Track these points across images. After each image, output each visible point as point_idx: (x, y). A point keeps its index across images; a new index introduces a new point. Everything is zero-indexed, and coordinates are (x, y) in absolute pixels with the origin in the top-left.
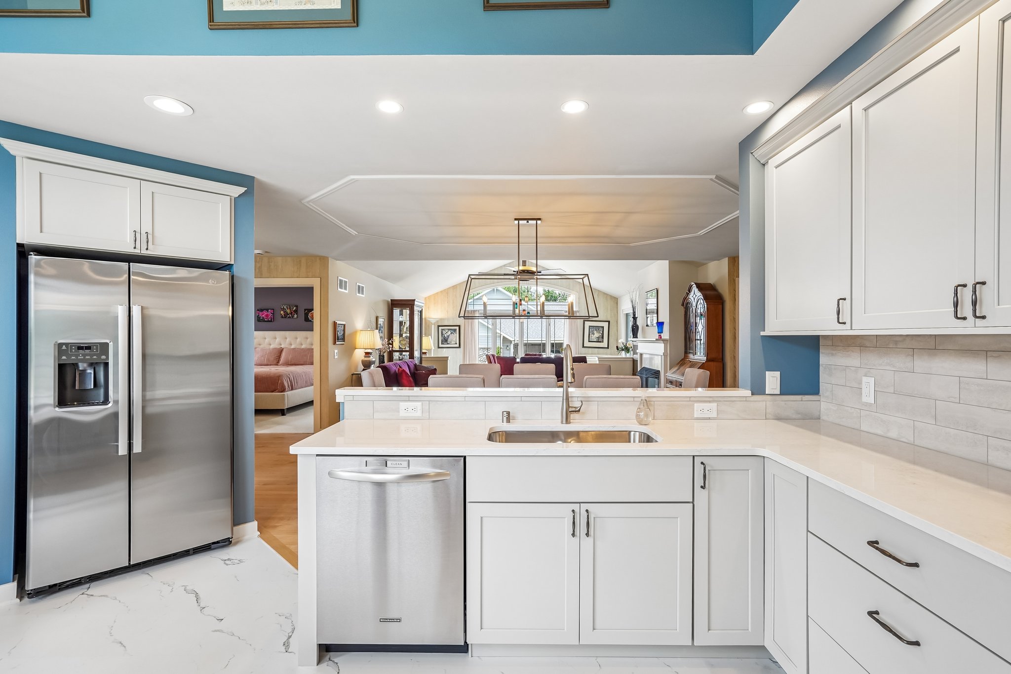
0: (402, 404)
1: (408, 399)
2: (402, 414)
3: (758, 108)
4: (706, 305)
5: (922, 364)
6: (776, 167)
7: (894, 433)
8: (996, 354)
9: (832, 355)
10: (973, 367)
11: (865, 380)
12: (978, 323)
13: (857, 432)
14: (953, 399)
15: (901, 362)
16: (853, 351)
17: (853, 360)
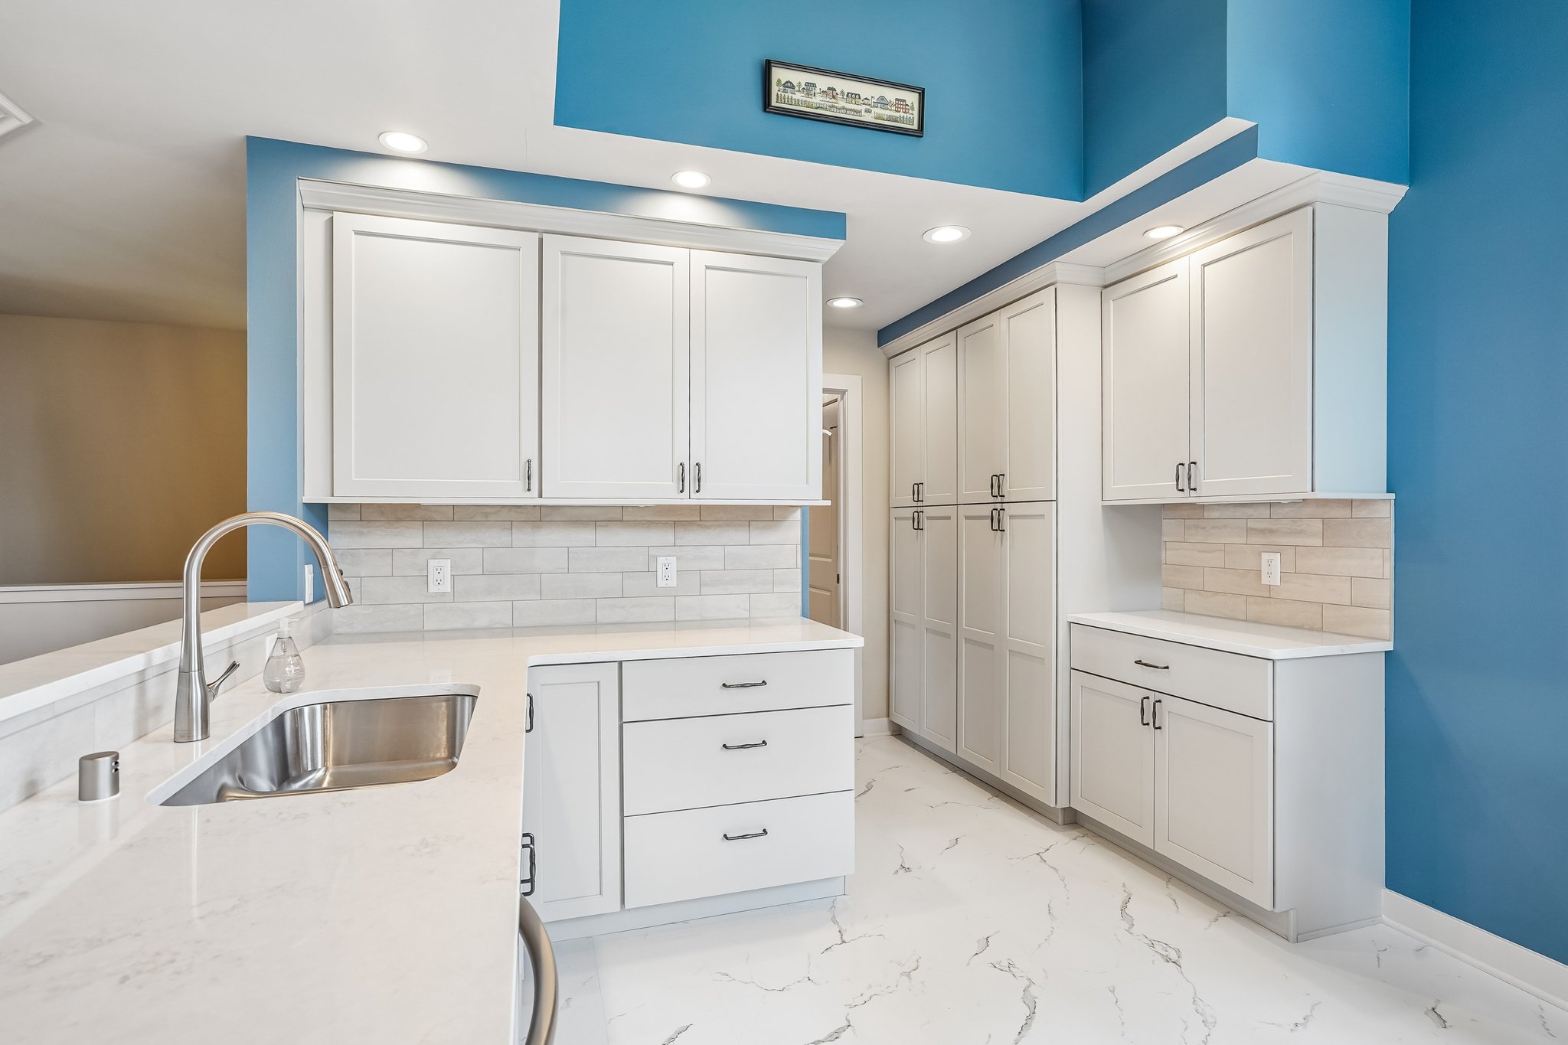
3: (400, 141)
5: (522, 537)
6: (357, 233)
7: (482, 621)
8: (604, 524)
9: (361, 534)
10: (583, 537)
11: (433, 563)
12: (694, 495)
13: (419, 635)
14: (561, 571)
15: (494, 537)
16: (408, 528)
17: (409, 538)
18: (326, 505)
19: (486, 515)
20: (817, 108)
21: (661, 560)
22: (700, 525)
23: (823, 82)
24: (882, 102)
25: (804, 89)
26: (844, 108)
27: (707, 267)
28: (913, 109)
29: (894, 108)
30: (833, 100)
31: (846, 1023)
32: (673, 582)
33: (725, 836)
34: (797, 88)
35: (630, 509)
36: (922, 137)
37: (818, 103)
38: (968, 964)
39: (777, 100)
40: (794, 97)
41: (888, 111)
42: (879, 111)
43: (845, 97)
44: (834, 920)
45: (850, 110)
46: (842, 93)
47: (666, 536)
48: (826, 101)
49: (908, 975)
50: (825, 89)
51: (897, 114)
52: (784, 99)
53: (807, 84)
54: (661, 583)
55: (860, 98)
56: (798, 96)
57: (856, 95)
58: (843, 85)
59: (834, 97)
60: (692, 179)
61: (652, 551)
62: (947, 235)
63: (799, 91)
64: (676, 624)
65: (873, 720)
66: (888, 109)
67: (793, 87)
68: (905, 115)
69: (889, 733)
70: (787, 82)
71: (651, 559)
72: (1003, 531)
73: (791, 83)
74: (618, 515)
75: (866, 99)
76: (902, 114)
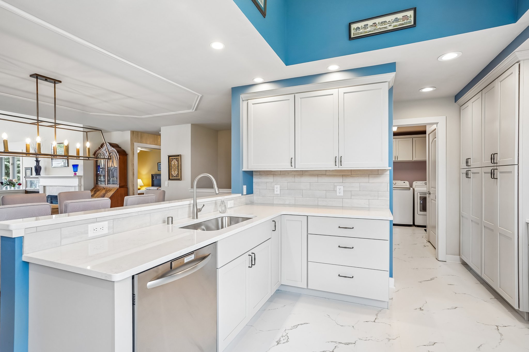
0: (90, 226)
1: (96, 220)
2: (91, 234)
3: (258, 80)
4: (118, 156)
5: (298, 179)
6: (253, 104)
7: (287, 202)
8: (320, 176)
9: (260, 178)
10: (314, 179)
11: (276, 186)
12: (340, 166)
13: (272, 205)
14: (308, 189)
15: (290, 179)
16: (270, 177)
17: (270, 179)
18: (253, 171)
19: (288, 173)
20: (369, 32)
21: (338, 187)
22: (351, 176)
23: (370, 23)
24: (397, 20)
25: (363, 27)
26: (380, 28)
27: (344, 93)
28: (411, 17)
29: (402, 20)
30: (375, 27)
31: (354, 343)
32: (342, 194)
33: (339, 275)
34: (361, 28)
35: (328, 171)
36: (416, 26)
37: (369, 30)
38: (418, 347)
39: (354, 35)
40: (360, 31)
41: (399, 22)
42: (395, 24)
43: (380, 24)
44: (377, 315)
45: (382, 28)
46: (379, 23)
47: (340, 180)
48: (373, 28)
49: (389, 340)
50: (372, 24)
51: (403, 22)
52: (356, 34)
53: (365, 25)
54: (338, 194)
55: (386, 22)
56: (361, 31)
57: (384, 22)
58: (377, 21)
59: (375, 26)
60: (333, 67)
61: (335, 184)
62: (450, 56)
63: (362, 29)
64: (343, 208)
65: (451, 256)
66: (399, 21)
67: (359, 28)
68: (407, 21)
69: (460, 263)
70: (357, 28)
71: (335, 186)
72: (497, 179)
73: (358, 27)
74: (324, 173)
75: (389, 21)
76: (405, 21)
